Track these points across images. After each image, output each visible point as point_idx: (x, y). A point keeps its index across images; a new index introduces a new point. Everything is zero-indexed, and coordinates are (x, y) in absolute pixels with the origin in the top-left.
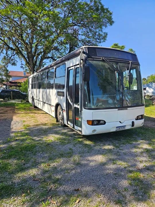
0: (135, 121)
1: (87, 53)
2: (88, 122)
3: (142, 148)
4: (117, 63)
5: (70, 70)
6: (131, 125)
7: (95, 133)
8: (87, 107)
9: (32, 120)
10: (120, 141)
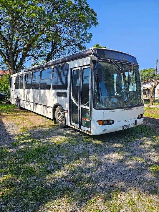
0: (137, 119)
1: (97, 54)
2: (99, 122)
3: (147, 144)
4: (122, 65)
5: (73, 71)
6: (134, 124)
7: (105, 132)
8: (97, 107)
9: (25, 122)
10: (125, 139)
